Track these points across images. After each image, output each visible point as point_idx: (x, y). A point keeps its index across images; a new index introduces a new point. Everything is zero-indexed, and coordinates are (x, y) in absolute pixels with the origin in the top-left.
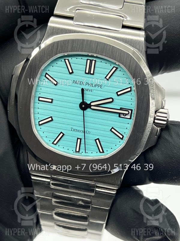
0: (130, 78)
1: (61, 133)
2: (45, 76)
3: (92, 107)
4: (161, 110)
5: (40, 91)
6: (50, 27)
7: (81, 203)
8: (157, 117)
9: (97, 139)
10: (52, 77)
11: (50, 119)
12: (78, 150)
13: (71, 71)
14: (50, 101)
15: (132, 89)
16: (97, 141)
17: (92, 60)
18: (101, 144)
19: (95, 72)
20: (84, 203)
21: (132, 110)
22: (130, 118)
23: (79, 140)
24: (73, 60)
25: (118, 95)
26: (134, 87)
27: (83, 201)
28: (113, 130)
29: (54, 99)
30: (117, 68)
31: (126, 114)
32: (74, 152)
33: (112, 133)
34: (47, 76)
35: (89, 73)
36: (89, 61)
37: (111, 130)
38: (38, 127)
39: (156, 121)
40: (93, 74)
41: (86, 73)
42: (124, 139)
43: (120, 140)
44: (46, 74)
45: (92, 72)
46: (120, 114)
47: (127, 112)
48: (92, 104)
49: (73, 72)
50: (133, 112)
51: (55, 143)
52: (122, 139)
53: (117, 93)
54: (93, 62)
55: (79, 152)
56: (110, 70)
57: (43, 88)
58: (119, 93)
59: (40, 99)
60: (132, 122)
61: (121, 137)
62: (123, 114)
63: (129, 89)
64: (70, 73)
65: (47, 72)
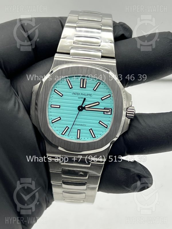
0: (109, 89)
1: (67, 127)
2: (54, 91)
3: (86, 109)
4: (130, 108)
5: (51, 101)
6: (56, 60)
7: (81, 173)
8: (128, 112)
9: (90, 129)
10: (59, 91)
11: (59, 118)
12: (78, 137)
13: (71, 87)
14: (59, 107)
15: (111, 96)
16: (91, 130)
17: (84, 79)
18: (94, 132)
19: (86, 86)
20: (83, 173)
21: (111, 109)
22: (111, 114)
23: (79, 131)
24: (72, 80)
25: (102, 100)
26: (112, 94)
27: (82, 172)
28: (100, 122)
29: (61, 105)
30: (100, 83)
31: (108, 112)
32: (76, 139)
33: (100, 124)
34: (55, 91)
35: (83, 87)
36: (82, 80)
37: (99, 123)
38: (52, 124)
39: (127, 115)
40: (85, 88)
41: (81, 87)
42: (108, 128)
43: (106, 129)
44: (55, 90)
45: (84, 87)
46: (104, 112)
47: (109, 111)
48: (86, 107)
49: (72, 88)
50: (112, 110)
51: (63, 134)
52: (107, 128)
53: (101, 98)
54: (85, 80)
55: (79, 138)
56: (96, 85)
57: (53, 99)
58: (103, 99)
59: (52, 106)
60: (112, 116)
61: (106, 126)
62: (106, 112)
63: (109, 96)
64: (71, 88)
65: (55, 89)
